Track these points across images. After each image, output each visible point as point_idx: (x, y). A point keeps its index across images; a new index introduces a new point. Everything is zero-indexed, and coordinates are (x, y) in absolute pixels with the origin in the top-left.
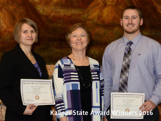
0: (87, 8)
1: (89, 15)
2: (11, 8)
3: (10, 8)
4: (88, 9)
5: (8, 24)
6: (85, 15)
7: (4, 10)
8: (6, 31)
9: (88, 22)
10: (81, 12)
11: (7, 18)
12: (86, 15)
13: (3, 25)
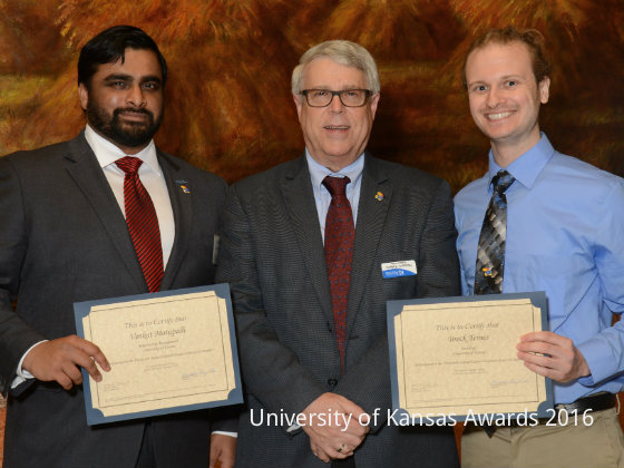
0: (448, 60)
1: (452, 78)
2: (248, 69)
3: (245, 69)
4: (451, 62)
5: (240, 115)
6: (445, 77)
7: (227, 78)
8: (235, 136)
9: (451, 97)
10: (433, 72)
11: (237, 101)
12: (445, 79)
13: (228, 119)
